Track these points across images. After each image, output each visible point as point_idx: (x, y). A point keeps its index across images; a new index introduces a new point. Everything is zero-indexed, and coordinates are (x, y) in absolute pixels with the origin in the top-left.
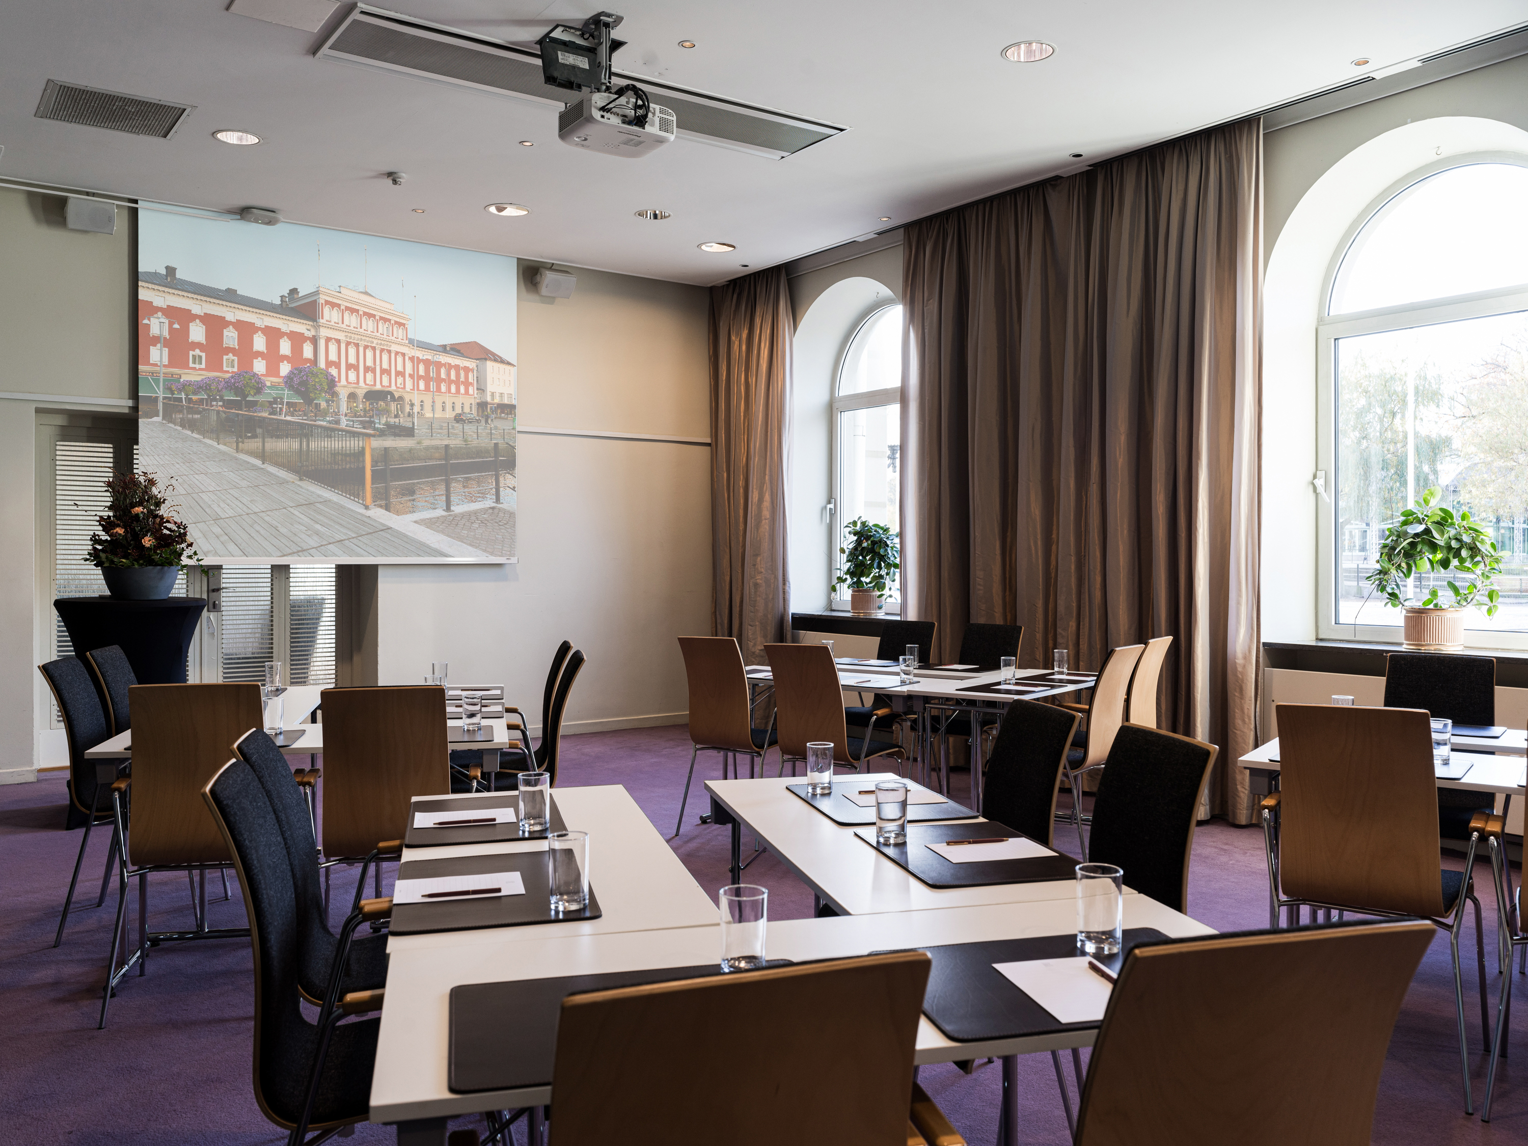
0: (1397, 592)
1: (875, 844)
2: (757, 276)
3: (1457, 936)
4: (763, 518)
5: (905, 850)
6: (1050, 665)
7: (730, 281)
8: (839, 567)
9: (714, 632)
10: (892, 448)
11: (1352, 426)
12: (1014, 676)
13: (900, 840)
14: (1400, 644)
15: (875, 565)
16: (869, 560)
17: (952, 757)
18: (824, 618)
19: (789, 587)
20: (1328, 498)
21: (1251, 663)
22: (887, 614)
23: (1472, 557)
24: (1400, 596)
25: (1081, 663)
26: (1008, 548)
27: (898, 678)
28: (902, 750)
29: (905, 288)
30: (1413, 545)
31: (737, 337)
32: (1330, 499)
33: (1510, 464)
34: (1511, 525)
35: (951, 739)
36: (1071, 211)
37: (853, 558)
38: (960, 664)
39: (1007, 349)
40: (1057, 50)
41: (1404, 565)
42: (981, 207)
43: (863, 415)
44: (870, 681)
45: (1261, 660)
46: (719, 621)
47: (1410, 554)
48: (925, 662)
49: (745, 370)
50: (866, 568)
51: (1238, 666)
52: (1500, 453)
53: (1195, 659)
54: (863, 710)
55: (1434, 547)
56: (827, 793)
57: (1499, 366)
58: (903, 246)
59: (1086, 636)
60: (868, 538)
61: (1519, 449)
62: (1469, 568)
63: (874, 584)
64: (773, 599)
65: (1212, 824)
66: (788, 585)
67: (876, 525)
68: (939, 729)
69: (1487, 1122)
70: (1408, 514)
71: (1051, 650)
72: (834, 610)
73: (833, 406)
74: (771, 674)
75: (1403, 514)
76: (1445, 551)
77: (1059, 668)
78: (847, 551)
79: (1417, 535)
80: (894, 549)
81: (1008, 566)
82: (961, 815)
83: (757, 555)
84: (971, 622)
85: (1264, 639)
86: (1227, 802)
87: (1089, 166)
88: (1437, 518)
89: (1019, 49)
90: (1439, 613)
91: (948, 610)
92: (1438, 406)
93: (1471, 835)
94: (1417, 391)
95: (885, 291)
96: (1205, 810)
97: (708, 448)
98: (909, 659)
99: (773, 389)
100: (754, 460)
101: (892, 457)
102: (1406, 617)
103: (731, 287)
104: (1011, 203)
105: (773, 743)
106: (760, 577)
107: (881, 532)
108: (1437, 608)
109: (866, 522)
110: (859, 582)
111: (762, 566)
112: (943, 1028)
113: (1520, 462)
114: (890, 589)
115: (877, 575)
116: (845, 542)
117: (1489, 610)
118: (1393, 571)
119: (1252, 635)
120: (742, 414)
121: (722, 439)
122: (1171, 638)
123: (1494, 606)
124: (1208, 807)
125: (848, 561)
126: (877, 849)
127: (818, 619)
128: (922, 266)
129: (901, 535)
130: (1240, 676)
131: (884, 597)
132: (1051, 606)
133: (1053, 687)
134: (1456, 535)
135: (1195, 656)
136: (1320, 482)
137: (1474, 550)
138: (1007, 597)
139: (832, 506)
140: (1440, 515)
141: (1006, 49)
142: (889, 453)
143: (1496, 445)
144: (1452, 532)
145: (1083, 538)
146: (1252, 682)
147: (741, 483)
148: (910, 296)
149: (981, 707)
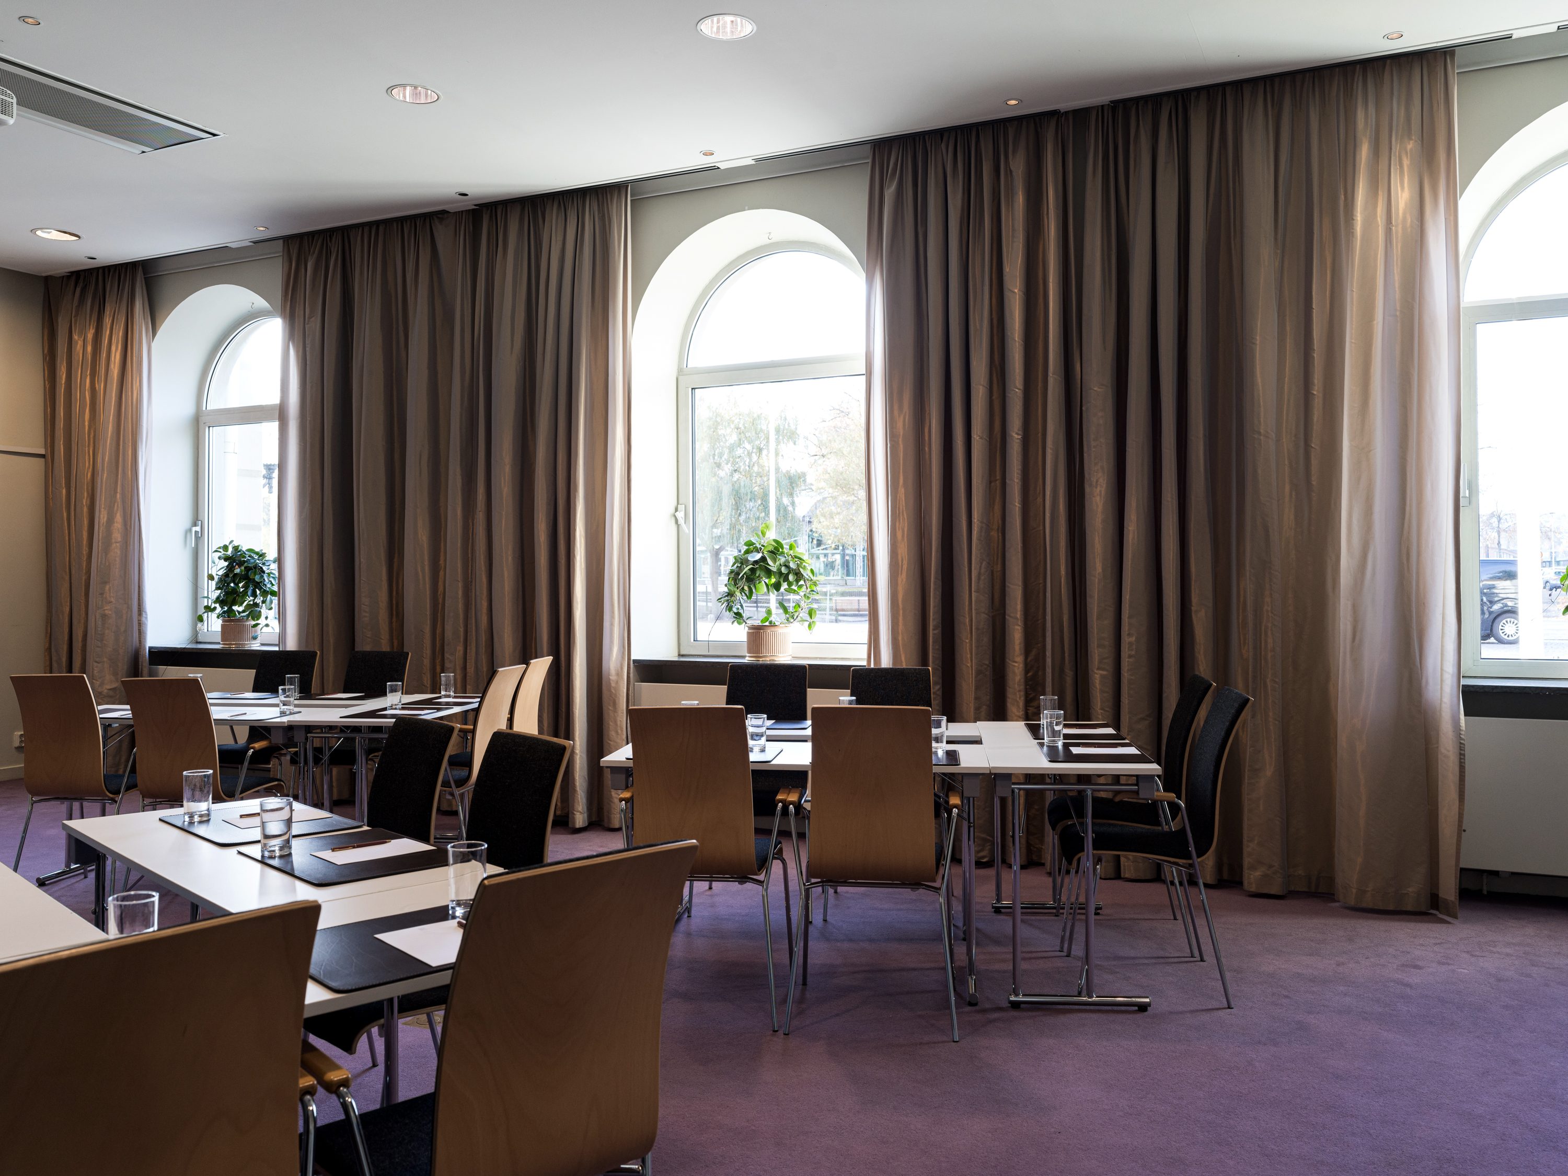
0: (741, 611)
1: (259, 858)
2: (106, 272)
3: (766, 890)
4: (113, 541)
5: (290, 860)
6: (438, 690)
7: (72, 273)
8: (206, 595)
9: (48, 668)
10: (269, 468)
11: (725, 460)
12: (400, 702)
13: (285, 852)
14: (744, 657)
15: (249, 593)
16: (242, 588)
17: (335, 790)
18: (189, 651)
19: (146, 618)
20: (687, 529)
21: (623, 678)
22: (262, 645)
23: (797, 581)
24: (744, 615)
25: (468, 687)
26: (395, 573)
27: (277, 709)
28: (282, 783)
29: (285, 301)
30: (753, 571)
31: (80, 336)
32: (689, 529)
33: (852, 498)
34: (853, 552)
35: (335, 771)
36: (457, 246)
37: (224, 585)
38: (344, 692)
39: (394, 374)
40: (442, 97)
41: (746, 588)
42: (366, 229)
43: (234, 432)
44: (246, 714)
45: (631, 675)
46: (54, 658)
47: (751, 579)
48: (306, 692)
49: (91, 375)
50: (238, 595)
51: (611, 682)
52: (844, 489)
53: (574, 677)
54: (236, 747)
55: (769, 573)
56: (206, 819)
57: (843, 412)
58: (282, 258)
59: (473, 661)
60: (241, 564)
61: (858, 486)
62: (795, 591)
63: (247, 613)
64: (125, 631)
65: (590, 830)
66: (144, 615)
67: (250, 550)
68: (322, 759)
69: (788, 1034)
70: (749, 543)
71: (438, 675)
72: (200, 643)
73: (200, 419)
74: (130, 712)
75: (746, 544)
76: (777, 576)
77: (446, 691)
78: (216, 578)
79: (756, 562)
80: (271, 575)
81: (394, 593)
82: (346, 826)
83: (105, 583)
84: (356, 650)
85: (633, 657)
86: (602, 809)
87: (475, 205)
88: (771, 548)
89: (405, 90)
90: (773, 629)
91: (331, 639)
92: (795, 444)
93: (777, 806)
94: (778, 431)
95: (260, 302)
96: (583, 817)
97: (42, 460)
98: (289, 689)
99: (126, 396)
100: (102, 476)
101: (269, 478)
102: (748, 633)
103: (73, 278)
104: (397, 229)
105: (131, 787)
106: (109, 608)
107: (256, 558)
108: (772, 625)
109: (238, 546)
110: (230, 611)
111: (112, 595)
112: (330, 986)
113: (859, 497)
114: (267, 618)
115: (252, 603)
116: (213, 569)
117: (810, 625)
118: (738, 594)
119: (623, 653)
120: (87, 424)
121: (60, 452)
122: (551, 658)
123: (813, 622)
124: (586, 815)
125: (217, 588)
126: (262, 862)
127: (181, 652)
128: (303, 284)
129: (279, 560)
130: (614, 691)
131: (260, 626)
132: (439, 631)
133: (439, 710)
134: (785, 562)
135: (574, 674)
136: (680, 515)
137: (799, 575)
138: (394, 624)
139: (198, 529)
140: (773, 546)
141: (390, 89)
142: (264, 472)
143: (841, 482)
144: (782, 560)
145: (470, 564)
146: (623, 696)
147: (84, 501)
148: (290, 312)
149: (366, 733)
